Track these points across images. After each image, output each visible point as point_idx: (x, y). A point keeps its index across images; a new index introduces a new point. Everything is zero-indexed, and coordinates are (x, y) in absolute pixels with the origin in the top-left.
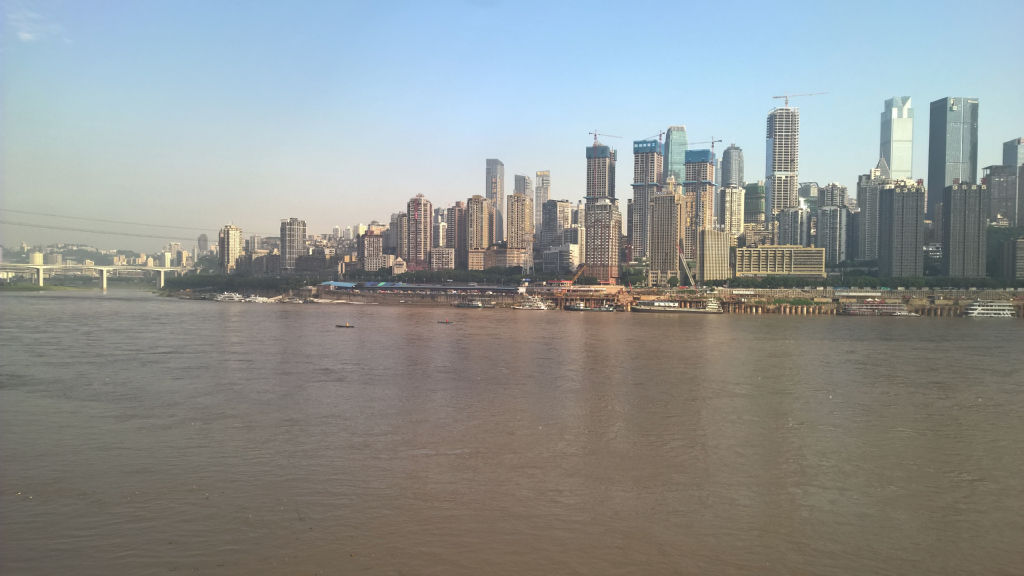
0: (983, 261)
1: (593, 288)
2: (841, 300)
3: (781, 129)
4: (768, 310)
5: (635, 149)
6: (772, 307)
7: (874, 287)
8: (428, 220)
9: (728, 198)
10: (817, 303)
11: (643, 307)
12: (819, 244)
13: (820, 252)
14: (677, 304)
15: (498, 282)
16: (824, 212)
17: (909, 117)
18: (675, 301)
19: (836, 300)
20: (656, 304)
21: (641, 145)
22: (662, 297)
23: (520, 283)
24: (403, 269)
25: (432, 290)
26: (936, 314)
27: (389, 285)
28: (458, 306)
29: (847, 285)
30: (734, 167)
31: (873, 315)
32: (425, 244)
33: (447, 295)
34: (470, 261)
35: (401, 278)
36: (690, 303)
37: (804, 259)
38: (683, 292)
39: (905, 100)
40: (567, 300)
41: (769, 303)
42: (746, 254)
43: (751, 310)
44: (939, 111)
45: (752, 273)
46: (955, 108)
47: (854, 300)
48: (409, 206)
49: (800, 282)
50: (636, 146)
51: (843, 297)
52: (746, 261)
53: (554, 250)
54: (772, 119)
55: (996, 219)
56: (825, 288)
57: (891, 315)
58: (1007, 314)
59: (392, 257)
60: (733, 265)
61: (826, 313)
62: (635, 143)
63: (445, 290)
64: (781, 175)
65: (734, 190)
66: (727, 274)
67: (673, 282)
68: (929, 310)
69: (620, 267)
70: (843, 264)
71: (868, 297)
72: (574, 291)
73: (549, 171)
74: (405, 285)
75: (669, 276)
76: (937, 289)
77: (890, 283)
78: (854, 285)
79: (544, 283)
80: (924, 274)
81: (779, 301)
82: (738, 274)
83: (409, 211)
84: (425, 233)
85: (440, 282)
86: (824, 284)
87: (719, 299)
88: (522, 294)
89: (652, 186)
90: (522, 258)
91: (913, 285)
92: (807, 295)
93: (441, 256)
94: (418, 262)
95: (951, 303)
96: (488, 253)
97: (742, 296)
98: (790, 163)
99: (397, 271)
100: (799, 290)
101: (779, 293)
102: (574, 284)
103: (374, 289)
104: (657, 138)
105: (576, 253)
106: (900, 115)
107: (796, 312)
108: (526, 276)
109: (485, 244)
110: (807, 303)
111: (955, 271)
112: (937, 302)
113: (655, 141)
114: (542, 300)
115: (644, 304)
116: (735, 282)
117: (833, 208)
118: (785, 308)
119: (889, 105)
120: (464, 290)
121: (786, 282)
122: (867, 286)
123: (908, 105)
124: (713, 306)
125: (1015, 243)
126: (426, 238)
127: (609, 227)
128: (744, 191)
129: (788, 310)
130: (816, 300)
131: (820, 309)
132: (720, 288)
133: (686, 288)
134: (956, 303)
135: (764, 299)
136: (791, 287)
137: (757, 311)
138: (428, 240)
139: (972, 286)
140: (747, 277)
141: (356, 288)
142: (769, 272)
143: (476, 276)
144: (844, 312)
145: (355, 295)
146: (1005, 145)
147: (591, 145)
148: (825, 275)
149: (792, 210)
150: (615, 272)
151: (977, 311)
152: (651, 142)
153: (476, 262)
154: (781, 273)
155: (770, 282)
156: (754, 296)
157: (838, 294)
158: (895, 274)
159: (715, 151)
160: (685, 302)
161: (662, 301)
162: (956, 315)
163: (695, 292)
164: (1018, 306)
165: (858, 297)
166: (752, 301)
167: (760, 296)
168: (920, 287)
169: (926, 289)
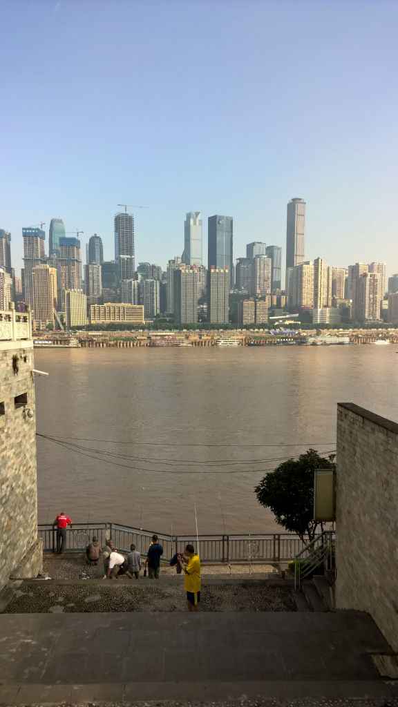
0: (227, 314)
2: (152, 338)
3: (124, 225)
4: (110, 345)
5: (23, 233)
6: (112, 343)
7: (170, 329)
9: (91, 271)
10: (139, 340)
13: (141, 308)
14: (50, 342)
16: (147, 283)
17: (199, 225)
18: (50, 340)
19: (149, 338)
20: (36, 342)
21: (27, 231)
22: (41, 338)
26: (202, 345)
29: (156, 328)
30: (97, 250)
31: (168, 346)
36: (61, 341)
37: (133, 313)
38: (55, 334)
39: (197, 214)
41: (111, 341)
42: (97, 309)
43: (99, 345)
44: (213, 222)
45: (100, 322)
46: (221, 222)
47: (159, 338)
49: (130, 327)
50: (24, 231)
51: (154, 336)
52: (97, 313)
54: (117, 220)
55: (241, 290)
56: (144, 330)
57: (177, 345)
58: (236, 344)
60: (89, 316)
61: (144, 346)
62: (23, 229)
64: (125, 257)
65: (94, 266)
66: (85, 322)
67: (50, 327)
68: (199, 343)
70: (158, 316)
71: (166, 335)
75: (48, 323)
76: (203, 330)
77: (180, 327)
78: (160, 329)
80: (199, 322)
81: (117, 339)
82: (92, 322)
86: (143, 328)
87: (79, 338)
89: (38, 260)
91: (191, 328)
92: (133, 335)
95: (210, 338)
97: (94, 336)
98: (130, 250)
100: (128, 332)
101: (117, 334)
104: (39, 227)
106: (195, 224)
107: (123, 346)
110: (133, 340)
111: (213, 320)
112: (203, 338)
113: (38, 229)
116: (90, 327)
117: (152, 280)
118: (120, 343)
119: (189, 216)
121: (121, 327)
122: (167, 329)
123: (199, 217)
124: (74, 342)
125: (242, 303)
128: (100, 267)
129: (121, 345)
130: (138, 338)
131: (140, 343)
132: (81, 331)
133: (58, 332)
134: (212, 338)
135: (107, 338)
136: (124, 330)
137: (103, 346)
139: (221, 328)
140: (98, 324)
142: (112, 321)
144: (152, 345)
146: (247, 245)
148: (144, 322)
149: (128, 281)
151: (221, 343)
152: (35, 230)
154: (118, 321)
155: (112, 327)
156: (102, 336)
157: (150, 334)
158: (183, 322)
159: (79, 239)
160: (57, 341)
161: (41, 340)
162: (213, 345)
163: (64, 334)
164: (242, 339)
165: (160, 336)
166: (100, 339)
167: (105, 336)
168: (194, 330)
169: (198, 330)
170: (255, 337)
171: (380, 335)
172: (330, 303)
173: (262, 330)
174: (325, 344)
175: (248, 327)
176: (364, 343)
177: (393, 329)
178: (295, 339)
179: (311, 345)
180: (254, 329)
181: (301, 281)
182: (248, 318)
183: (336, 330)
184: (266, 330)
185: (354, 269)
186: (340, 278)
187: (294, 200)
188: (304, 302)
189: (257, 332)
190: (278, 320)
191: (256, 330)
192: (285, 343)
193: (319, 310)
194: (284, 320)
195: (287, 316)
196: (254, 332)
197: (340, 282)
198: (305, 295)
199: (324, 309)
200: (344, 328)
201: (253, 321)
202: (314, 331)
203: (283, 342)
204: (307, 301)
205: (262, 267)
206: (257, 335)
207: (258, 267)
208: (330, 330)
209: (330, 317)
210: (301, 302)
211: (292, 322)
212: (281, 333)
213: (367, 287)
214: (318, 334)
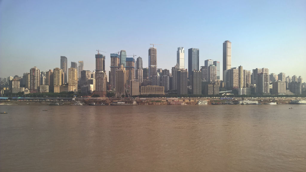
0: (201, 90)
1: (98, 98)
2: (168, 101)
3: (152, 53)
4: (150, 104)
5: (111, 56)
6: (151, 103)
7: (176, 97)
8: (38, 75)
9: (138, 72)
10: (162, 102)
11: (114, 104)
12: (162, 85)
13: (163, 88)
14: (124, 103)
15: (65, 96)
16: (164, 77)
17: (184, 52)
18: (124, 102)
19: (167, 101)
20: (118, 103)
21: (113, 55)
22: (120, 101)
23: (73, 97)
24: (29, 92)
25: (40, 99)
26: (191, 104)
27: (22, 98)
28: (50, 105)
29: (170, 97)
30: (140, 63)
31: (176, 105)
32: (37, 84)
33: (46, 101)
34: (55, 89)
35: (27, 95)
36: (128, 102)
37: (159, 90)
38: (126, 99)
39: (182, 48)
40: (89, 102)
41: (150, 102)
42: (144, 88)
43: (145, 104)
44: (190, 51)
45: (145, 94)
46: (194, 51)
47: (171, 101)
48: (31, 71)
49: (158, 96)
50: (111, 55)
51: (169, 100)
52: (143, 90)
53: (85, 86)
54: (150, 50)
55: (203, 80)
56: (164, 97)
57: (180, 104)
58: (206, 104)
59: (24, 88)
60: (140, 91)
61: (165, 104)
62: (111, 54)
63: (45, 100)
64: (153, 66)
65: (140, 70)
66: (137, 93)
67: (123, 96)
68: (189, 103)
69: (107, 91)
70: (169, 91)
71: (175, 100)
72: (92, 99)
73: (83, 61)
74: (29, 98)
75: (122, 94)
76: (191, 97)
77: (180, 96)
78: (172, 97)
79: (82, 97)
80: (188, 94)
81: (153, 101)
82: (141, 94)
83: (31, 72)
84: (37, 80)
85: (43, 97)
87: (136, 101)
88: (74, 100)
89: (116, 67)
90: (73, 88)
91: (185, 97)
92: (160, 100)
93: (43, 88)
94: (34, 90)
95: (194, 101)
96: (61, 87)
97: (143, 100)
98: (155, 63)
99: (25, 93)
100: (158, 98)
101: (153, 99)
102: (92, 97)
103: (16, 100)
104: (118, 53)
105: (92, 87)
106: (181, 52)
107: (156, 104)
108: (75, 95)
109: (60, 84)
110: (160, 102)
111: (195, 93)
112: (191, 101)
113: (117, 54)
114: (81, 102)
115: (114, 103)
116: (141, 96)
117: (166, 75)
118: (154, 103)
119: (179, 49)
120: (52, 99)
121: (155, 96)
122: (174, 97)
123: (183, 49)
124: (135, 103)
125: (208, 86)
126: (37, 82)
127: (103, 79)
128: (143, 70)
130: (162, 101)
131: (163, 103)
132: (137, 98)
133: (127, 98)
134: (195, 101)
135: (148, 101)
137: (147, 104)
138: (38, 82)
139: (199, 97)
141: (9, 99)
142: (150, 93)
143: (57, 95)
144: (169, 104)
145: (8, 102)
146: (205, 61)
147: (97, 54)
148: (164, 94)
149: (156, 76)
150: (105, 93)
151: (200, 103)
152: (116, 54)
153: (57, 90)
154: (153, 93)
155: (150, 96)
156: (146, 100)
157: (167, 99)
158: (181, 94)
159: (134, 58)
160: (127, 102)
161: (120, 102)
162: (195, 104)
163: (129, 99)
164: (209, 102)
165: (172, 100)
166: (146, 101)
167: (148, 100)
168: (187, 97)
169: (188, 97)
170: (214, 101)
171: (271, 100)
172: (245, 86)
173: (217, 97)
174: (247, 104)
175: (211, 96)
176: (264, 104)
177: (276, 98)
178: (233, 102)
179: (241, 104)
180: (213, 97)
181: (232, 76)
182: (210, 92)
183: (250, 98)
184: (219, 98)
185: (255, 71)
186: (249, 75)
187: (226, 41)
188: (234, 85)
189: (215, 98)
190: (223, 93)
191: (214, 97)
192: (229, 104)
193: (241, 89)
194: (226, 93)
195: (227, 91)
196: (213, 99)
197: (249, 76)
198: (234, 82)
199: (244, 88)
200: (254, 97)
201: (212, 94)
202: (241, 98)
203: (228, 103)
204: (235, 84)
205: (213, 70)
206: (215, 99)
207: (211, 70)
208: (248, 98)
209: (246, 92)
210: (233, 85)
211: (230, 94)
212: (226, 99)
213: (263, 79)
214: (243, 99)
